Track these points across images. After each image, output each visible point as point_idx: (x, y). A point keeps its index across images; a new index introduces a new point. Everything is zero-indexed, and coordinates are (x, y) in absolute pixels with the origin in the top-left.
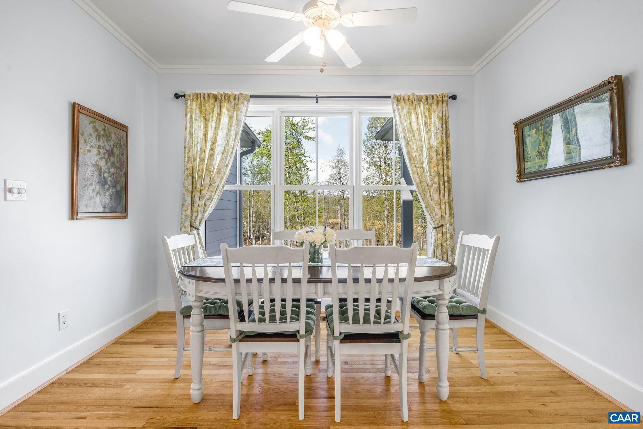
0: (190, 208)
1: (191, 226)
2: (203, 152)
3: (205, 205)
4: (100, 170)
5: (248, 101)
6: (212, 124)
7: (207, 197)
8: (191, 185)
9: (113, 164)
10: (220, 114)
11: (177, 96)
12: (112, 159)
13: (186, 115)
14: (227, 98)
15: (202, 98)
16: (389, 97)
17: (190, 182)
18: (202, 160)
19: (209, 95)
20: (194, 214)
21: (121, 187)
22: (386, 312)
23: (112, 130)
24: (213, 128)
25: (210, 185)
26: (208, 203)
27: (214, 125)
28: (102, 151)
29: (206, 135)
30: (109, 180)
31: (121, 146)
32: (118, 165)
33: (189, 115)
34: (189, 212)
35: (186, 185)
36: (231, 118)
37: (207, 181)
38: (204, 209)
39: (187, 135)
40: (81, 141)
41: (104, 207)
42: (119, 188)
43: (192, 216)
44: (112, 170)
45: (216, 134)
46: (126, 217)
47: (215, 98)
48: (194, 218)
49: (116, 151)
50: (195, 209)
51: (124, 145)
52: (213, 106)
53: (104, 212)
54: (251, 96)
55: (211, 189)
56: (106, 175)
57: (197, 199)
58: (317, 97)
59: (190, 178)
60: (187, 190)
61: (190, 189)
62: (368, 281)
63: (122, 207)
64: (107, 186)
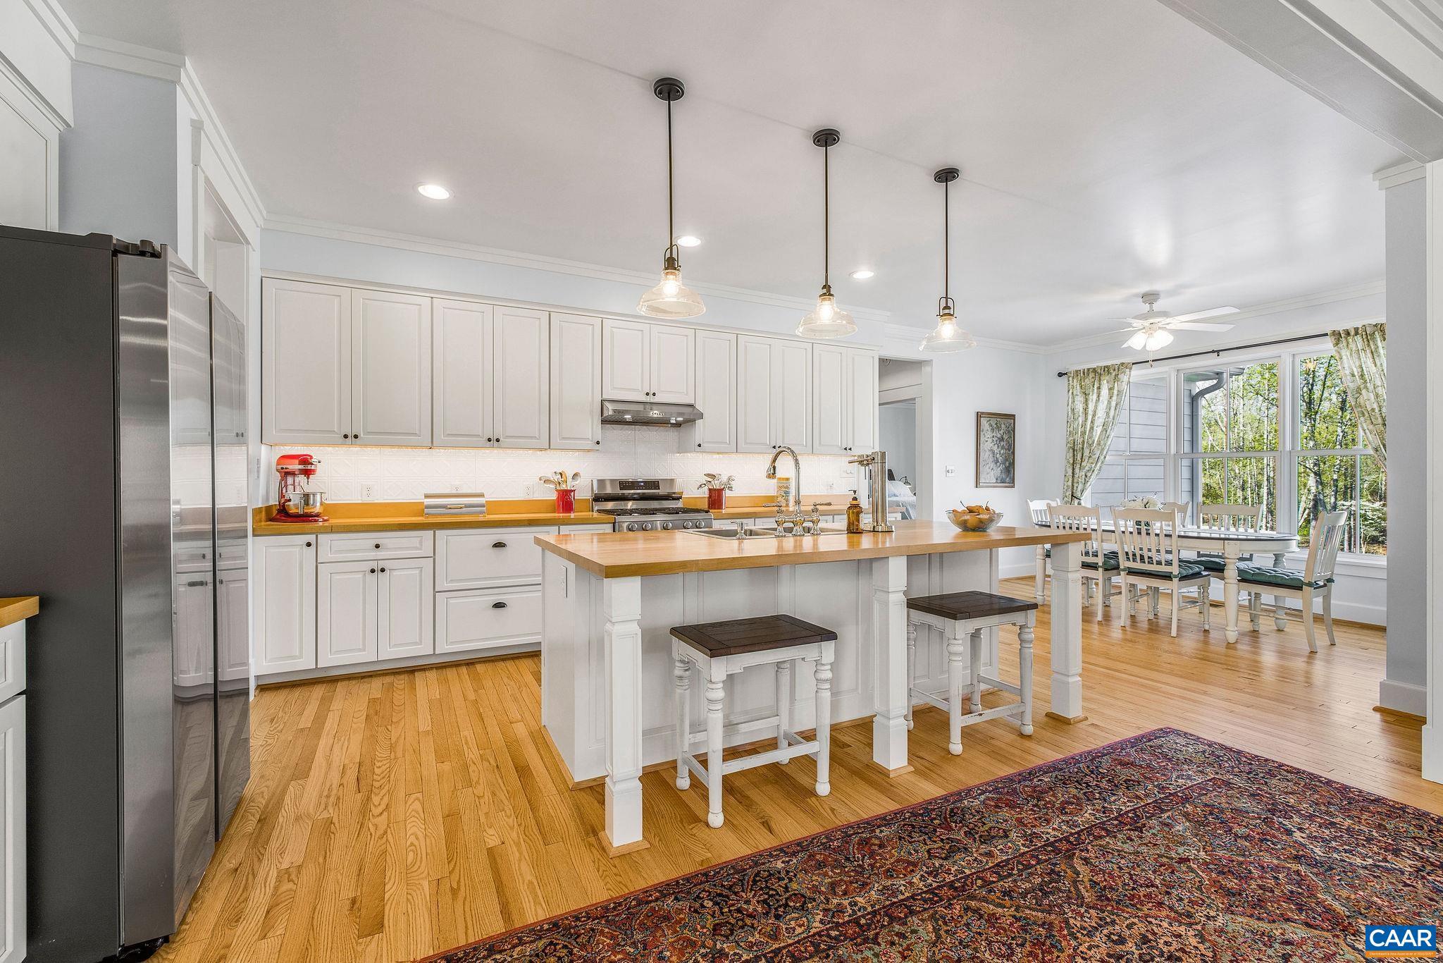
0: (1071, 479)
1: (1072, 495)
2: (1084, 425)
3: (1086, 476)
4: (993, 453)
5: (1131, 369)
6: (1093, 397)
7: (1087, 468)
8: (1072, 458)
9: (1003, 447)
10: (1099, 388)
11: (1060, 375)
12: (1002, 443)
13: (1069, 391)
14: (1107, 369)
15: (1082, 375)
16: (1327, 335)
17: (1071, 455)
18: (1083, 433)
19: (1088, 370)
20: (1075, 485)
21: (1010, 464)
22: (1180, 561)
23: (1002, 421)
24: (1094, 401)
25: (1090, 457)
26: (1089, 474)
27: (1095, 397)
28: (995, 439)
29: (1086, 410)
30: (1000, 459)
31: (1009, 432)
32: (1006, 447)
33: (1071, 391)
34: (1070, 483)
35: (1068, 458)
36: (1111, 389)
37: (1086, 453)
38: (1085, 480)
39: (1069, 410)
40: (982, 436)
41: (997, 479)
42: (1007, 464)
43: (1073, 485)
44: (1002, 452)
45: (1096, 407)
46: (1013, 487)
47: (1094, 370)
48: (1075, 488)
49: (1005, 437)
50: (1075, 481)
51: (1012, 431)
52: (1093, 380)
53: (996, 482)
54: (1133, 364)
55: (1091, 461)
56: (998, 456)
57: (1077, 470)
58: (1218, 352)
59: (1071, 451)
60: (1068, 462)
61: (1072, 462)
62: (1157, 535)
63: (1010, 478)
64: (998, 464)
